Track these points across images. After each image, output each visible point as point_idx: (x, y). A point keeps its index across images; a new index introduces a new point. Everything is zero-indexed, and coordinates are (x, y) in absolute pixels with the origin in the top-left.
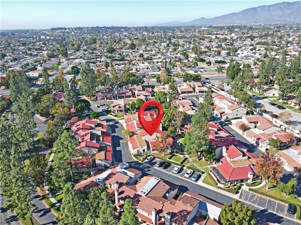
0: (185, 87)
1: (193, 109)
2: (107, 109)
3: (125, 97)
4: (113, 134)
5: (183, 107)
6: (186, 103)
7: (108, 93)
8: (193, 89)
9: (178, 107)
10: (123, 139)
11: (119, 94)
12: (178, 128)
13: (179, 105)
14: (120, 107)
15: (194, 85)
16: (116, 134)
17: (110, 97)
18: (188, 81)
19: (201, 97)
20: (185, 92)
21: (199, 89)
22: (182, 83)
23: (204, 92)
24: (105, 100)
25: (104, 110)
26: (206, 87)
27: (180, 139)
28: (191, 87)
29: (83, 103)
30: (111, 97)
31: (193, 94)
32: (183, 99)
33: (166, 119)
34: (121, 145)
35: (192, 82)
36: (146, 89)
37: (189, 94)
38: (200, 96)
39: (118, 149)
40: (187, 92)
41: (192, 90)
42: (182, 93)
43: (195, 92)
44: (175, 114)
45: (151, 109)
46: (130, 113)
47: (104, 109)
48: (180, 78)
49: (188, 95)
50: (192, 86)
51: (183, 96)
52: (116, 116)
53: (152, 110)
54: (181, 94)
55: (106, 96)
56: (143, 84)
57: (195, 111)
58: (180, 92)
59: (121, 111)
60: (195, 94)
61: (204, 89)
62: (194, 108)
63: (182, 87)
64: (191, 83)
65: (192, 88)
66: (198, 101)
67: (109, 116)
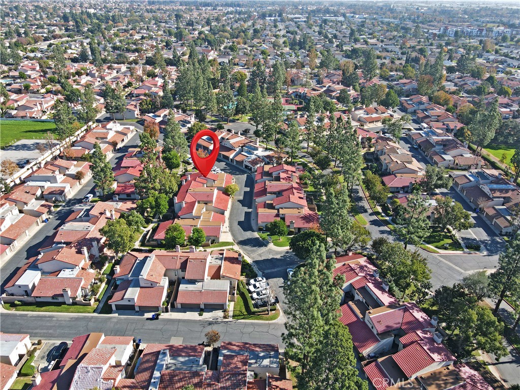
4: (250, 210)
10: (238, 201)
16: (246, 209)
34: (243, 193)
39: (248, 189)
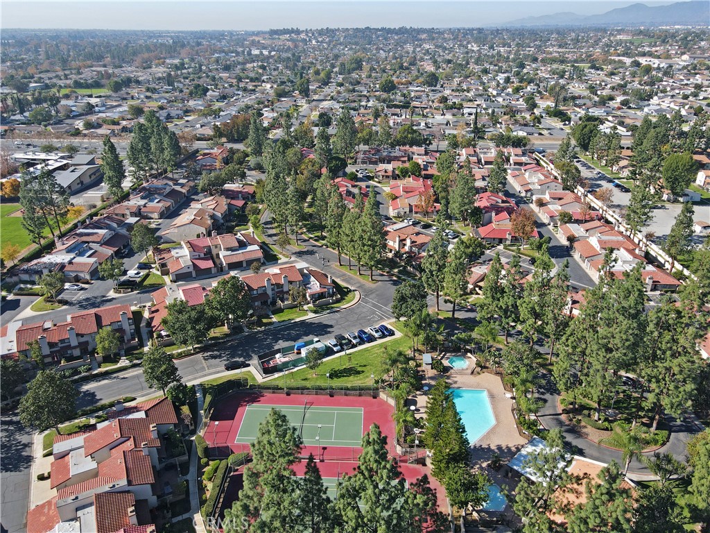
2: (369, 174)
7: (373, 155)
10: (383, 204)
15: (509, 153)
21: (516, 160)
26: (531, 157)
30: (377, 161)
34: (381, 208)
36: (430, 154)
46: (398, 179)
47: (364, 174)
50: (506, 154)
52: (380, 182)
58: (483, 161)
59: (388, 177)
61: (524, 159)
63: (489, 155)
64: (505, 150)
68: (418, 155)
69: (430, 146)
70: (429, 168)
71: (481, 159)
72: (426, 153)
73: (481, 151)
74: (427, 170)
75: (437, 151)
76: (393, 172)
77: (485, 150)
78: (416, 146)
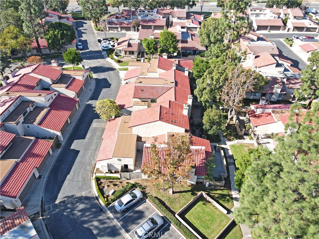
0: (267, 17)
1: (278, 65)
2: (111, 47)
3: (153, 27)
5: (256, 57)
6: (264, 49)
7: (126, 19)
8: (283, 22)
9: (243, 58)
11: (144, 21)
12: (232, 111)
13: (245, 52)
14: (129, 45)
15: (286, 15)
16: (94, 104)
17: (126, 26)
18: (275, 6)
19: (297, 38)
20: (265, 28)
21: (295, 23)
22: (264, 8)
23: (305, 29)
24: (119, 29)
25: (106, 49)
26: (310, 19)
27: (230, 140)
28: (279, 17)
29: (57, 30)
30: (129, 26)
31: (280, 32)
32: (259, 39)
33: (205, 85)
34: (88, 136)
35: (285, 8)
36: (193, 17)
37: (273, 32)
38: (296, 36)
39: (75, 144)
40: (269, 28)
41: (281, 24)
42: (260, 28)
43: (285, 29)
44: (230, 75)
45: (190, 54)
46: (146, 59)
47: (105, 46)
48: (260, 4)
49: (271, 34)
50: (282, 16)
51: (260, 34)
52: (119, 62)
53: (190, 57)
54: (258, 30)
55: (121, 23)
56: (192, 8)
57: (282, 69)
58: (255, 26)
59: (132, 53)
60: (285, 32)
61: (307, 23)
62: (280, 62)
63: (262, 17)
64: (281, 11)
65: (282, 19)
66: (288, 46)
67: (109, 59)
68: (179, 18)
69: (194, 7)
70: (189, 40)
71: (252, 23)
72: (188, 16)
73: (252, 12)
74: (186, 42)
75: (200, 13)
76: (140, 45)
77: (258, 11)
78: (178, 7)
